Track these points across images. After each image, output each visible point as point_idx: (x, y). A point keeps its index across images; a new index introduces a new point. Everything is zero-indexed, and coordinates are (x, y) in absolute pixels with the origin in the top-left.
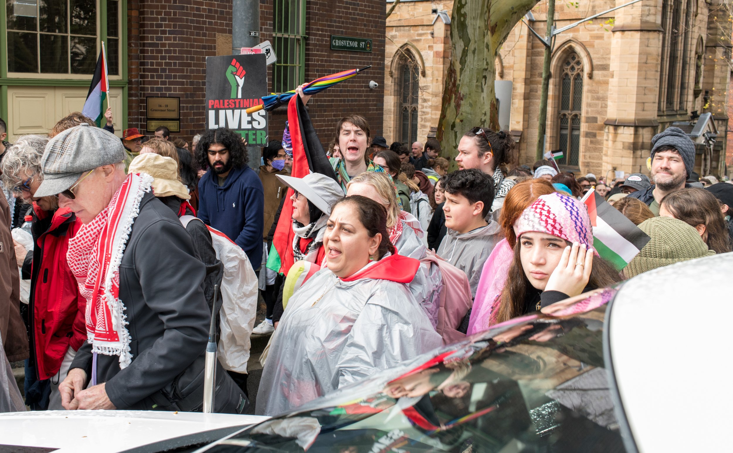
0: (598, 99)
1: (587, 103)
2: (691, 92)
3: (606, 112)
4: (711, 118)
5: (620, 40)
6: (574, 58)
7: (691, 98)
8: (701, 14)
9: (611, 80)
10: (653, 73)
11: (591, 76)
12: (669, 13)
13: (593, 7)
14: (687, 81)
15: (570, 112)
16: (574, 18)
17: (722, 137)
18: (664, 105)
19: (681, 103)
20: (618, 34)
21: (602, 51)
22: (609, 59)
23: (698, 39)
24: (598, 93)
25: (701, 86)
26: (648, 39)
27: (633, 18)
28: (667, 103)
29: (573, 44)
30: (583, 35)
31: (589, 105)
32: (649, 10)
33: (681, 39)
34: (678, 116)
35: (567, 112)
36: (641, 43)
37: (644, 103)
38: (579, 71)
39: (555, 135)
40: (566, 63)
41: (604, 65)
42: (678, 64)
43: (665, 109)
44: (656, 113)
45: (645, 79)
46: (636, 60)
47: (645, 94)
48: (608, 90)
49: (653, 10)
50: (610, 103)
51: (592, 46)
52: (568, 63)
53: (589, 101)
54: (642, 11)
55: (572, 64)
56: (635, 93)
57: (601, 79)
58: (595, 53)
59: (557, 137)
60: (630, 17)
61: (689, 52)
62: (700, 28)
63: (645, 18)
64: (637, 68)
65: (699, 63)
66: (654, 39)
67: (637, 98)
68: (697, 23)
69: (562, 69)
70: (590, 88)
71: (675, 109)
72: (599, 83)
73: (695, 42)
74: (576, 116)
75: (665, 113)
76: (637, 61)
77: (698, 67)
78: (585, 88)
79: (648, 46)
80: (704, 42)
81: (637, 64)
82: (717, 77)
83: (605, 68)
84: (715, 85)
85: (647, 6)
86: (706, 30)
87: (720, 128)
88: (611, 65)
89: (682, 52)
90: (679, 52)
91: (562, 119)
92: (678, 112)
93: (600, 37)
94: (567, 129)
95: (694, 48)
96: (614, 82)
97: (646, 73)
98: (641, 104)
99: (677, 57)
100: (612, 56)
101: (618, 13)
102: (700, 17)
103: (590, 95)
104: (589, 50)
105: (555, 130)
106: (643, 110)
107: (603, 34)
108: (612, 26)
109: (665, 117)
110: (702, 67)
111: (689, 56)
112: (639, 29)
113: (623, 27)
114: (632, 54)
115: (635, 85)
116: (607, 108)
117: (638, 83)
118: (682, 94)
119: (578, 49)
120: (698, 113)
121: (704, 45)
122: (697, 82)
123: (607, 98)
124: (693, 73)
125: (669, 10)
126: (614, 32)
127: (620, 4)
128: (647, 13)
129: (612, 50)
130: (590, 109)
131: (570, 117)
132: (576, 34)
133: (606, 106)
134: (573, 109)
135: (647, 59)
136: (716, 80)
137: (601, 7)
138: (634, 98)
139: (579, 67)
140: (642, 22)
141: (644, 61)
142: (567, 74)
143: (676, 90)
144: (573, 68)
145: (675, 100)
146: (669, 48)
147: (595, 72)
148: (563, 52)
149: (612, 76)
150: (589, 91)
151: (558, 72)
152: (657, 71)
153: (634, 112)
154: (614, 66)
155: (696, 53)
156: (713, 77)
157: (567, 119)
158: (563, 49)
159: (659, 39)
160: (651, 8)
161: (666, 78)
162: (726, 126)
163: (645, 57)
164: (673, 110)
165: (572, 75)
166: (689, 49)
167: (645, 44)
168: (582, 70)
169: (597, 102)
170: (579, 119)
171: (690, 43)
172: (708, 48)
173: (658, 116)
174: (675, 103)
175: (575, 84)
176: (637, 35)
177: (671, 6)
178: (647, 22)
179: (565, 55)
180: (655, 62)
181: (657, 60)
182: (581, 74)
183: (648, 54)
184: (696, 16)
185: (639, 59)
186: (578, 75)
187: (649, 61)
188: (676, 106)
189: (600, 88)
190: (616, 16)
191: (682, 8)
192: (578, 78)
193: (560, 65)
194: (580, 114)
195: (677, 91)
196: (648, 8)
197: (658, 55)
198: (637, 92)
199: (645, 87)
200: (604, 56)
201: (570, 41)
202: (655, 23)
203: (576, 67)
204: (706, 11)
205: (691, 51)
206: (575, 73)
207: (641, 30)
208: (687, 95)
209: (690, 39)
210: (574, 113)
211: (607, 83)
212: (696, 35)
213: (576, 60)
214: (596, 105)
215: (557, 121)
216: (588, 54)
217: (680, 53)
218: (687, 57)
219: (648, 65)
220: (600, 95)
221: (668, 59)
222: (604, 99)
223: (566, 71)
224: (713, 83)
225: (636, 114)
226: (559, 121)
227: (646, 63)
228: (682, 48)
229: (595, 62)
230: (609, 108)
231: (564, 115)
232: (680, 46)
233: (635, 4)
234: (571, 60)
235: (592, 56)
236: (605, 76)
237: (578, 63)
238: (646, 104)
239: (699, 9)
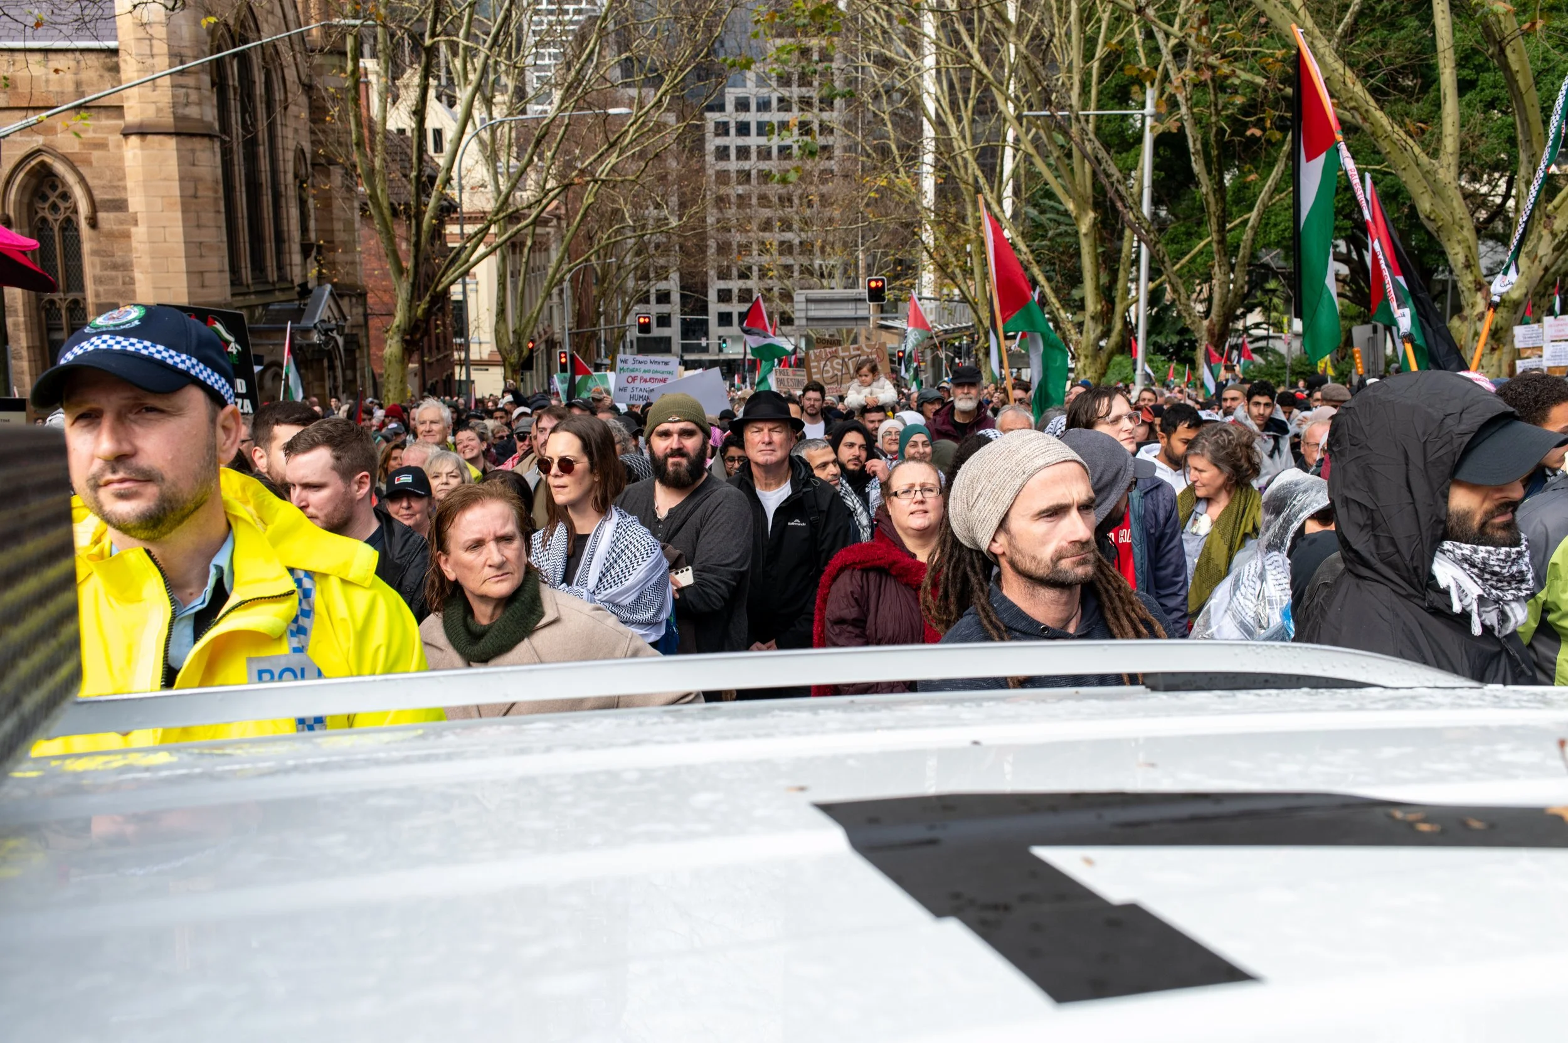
0: (115, 267)
1: (94, 277)
2: (296, 247)
3: (134, 291)
4: (331, 294)
5: (138, 152)
6: (54, 187)
7: (297, 258)
8: (296, 104)
9: (133, 230)
10: (211, 215)
11: (93, 223)
12: (232, 102)
13: (78, 84)
14: (286, 228)
15: (62, 295)
16: (41, 104)
17: (359, 326)
18: (247, 274)
19: (280, 267)
20: (134, 140)
21: (108, 173)
22: (125, 188)
23: (295, 151)
24: (113, 256)
25: (313, 236)
26: (193, 151)
27: (159, 110)
28: (253, 270)
29: (48, 159)
30: (66, 142)
31: (98, 280)
32: (187, 95)
33: (263, 150)
34: (277, 293)
35: (57, 296)
36: (181, 159)
37: (202, 273)
38: (68, 213)
39: (38, 344)
40: (40, 198)
41: (116, 201)
42: (265, 198)
43: (250, 281)
44: (228, 291)
45: (198, 226)
46: (175, 189)
47: (201, 256)
48: (131, 251)
49: (194, 96)
50: (138, 275)
51: (89, 163)
52: (44, 198)
53: (98, 271)
54: (173, 96)
55: (52, 199)
56: (183, 254)
57: (115, 227)
58: (94, 178)
59: (42, 348)
60: (153, 107)
61: (282, 175)
62: (296, 130)
63: (181, 111)
64: (179, 207)
65: (304, 195)
66: (203, 151)
67: (188, 264)
68: (291, 122)
69: (31, 210)
70: (95, 247)
71: (270, 280)
72: (111, 235)
73: (290, 155)
74: (76, 302)
75: (252, 289)
76: (178, 193)
77: (302, 203)
78: (87, 247)
79: (194, 165)
80: (308, 156)
81: (179, 199)
82: (339, 219)
83: (120, 205)
84: (337, 233)
85: (182, 87)
86: (309, 135)
87: (354, 311)
88: (130, 200)
89: (269, 174)
90: (263, 174)
91: (48, 311)
92: (277, 286)
93: (102, 145)
94: (62, 329)
95: (290, 166)
96: (139, 233)
97: (198, 218)
98: (196, 274)
99: (261, 184)
100: (130, 184)
101: (128, 98)
102: (292, 109)
103: (97, 260)
104: (82, 170)
105: (36, 334)
106: (203, 286)
107: (107, 139)
108: (121, 123)
109: (253, 297)
110: (311, 201)
111: (282, 181)
112: (173, 131)
113: (141, 125)
114: (165, 179)
115: (181, 239)
116: (134, 284)
117: (186, 234)
118: (279, 252)
119: (60, 168)
120: (310, 286)
121: (309, 162)
122: (304, 229)
123: (132, 265)
124: (294, 212)
125: (232, 96)
126: (126, 135)
127: (129, 80)
128: (183, 100)
129: (127, 170)
130: (101, 289)
131: (64, 305)
132: (50, 137)
133: (132, 281)
134: (68, 289)
135: (196, 189)
136: (338, 226)
137: (92, 85)
138: (182, 264)
139: (67, 205)
140: (176, 117)
141: (191, 192)
142: (44, 220)
143: (268, 245)
144: (54, 208)
145: (269, 263)
146: (242, 168)
147: (101, 215)
148: (27, 174)
149: (136, 224)
150: (95, 253)
151: (25, 214)
152: (218, 212)
153: (185, 290)
154: (136, 202)
155: (296, 176)
156: (332, 220)
157: (59, 310)
158: (28, 168)
159: (214, 152)
160: (189, 91)
161: (243, 223)
162: (365, 305)
163: (192, 184)
164: (267, 282)
165: (56, 220)
166: (282, 169)
167: (186, 161)
168: (75, 211)
169: (114, 273)
170: (84, 309)
171: (281, 158)
172: (317, 168)
173: (233, 295)
174: (269, 269)
175: (64, 239)
176: (171, 143)
177: (235, 89)
178: (185, 118)
179: (34, 181)
180: (210, 194)
181: (216, 191)
182: (73, 217)
183: (197, 180)
184: (286, 108)
185: (182, 189)
186: (68, 220)
187: (200, 194)
188: (272, 275)
189: (115, 246)
190: (126, 105)
191: (258, 92)
192: (69, 225)
193: (26, 200)
194: (85, 299)
195: (270, 247)
196: (184, 90)
197: (217, 182)
198: (186, 252)
199: (201, 243)
200: (116, 183)
201: (38, 152)
202: (201, 121)
203: (62, 205)
204: (303, 100)
205: (285, 172)
206: (61, 217)
207: (177, 134)
208: (290, 253)
209: (281, 151)
210: (71, 296)
211: (127, 236)
212: (291, 144)
213: (60, 190)
214: (113, 280)
215: (39, 315)
216: (82, 180)
217: (265, 177)
218: (279, 184)
219: (200, 200)
220: (119, 260)
221: (244, 189)
222: (125, 267)
223: (41, 214)
224: (332, 231)
225: (189, 293)
226: (43, 314)
227: (195, 197)
228: (268, 168)
229: (98, 195)
230: (137, 285)
231: (52, 302)
232: (264, 165)
233: (159, 81)
234: (49, 192)
235: (91, 182)
236: (121, 223)
237: (65, 196)
238: (207, 275)
239: (290, 95)
